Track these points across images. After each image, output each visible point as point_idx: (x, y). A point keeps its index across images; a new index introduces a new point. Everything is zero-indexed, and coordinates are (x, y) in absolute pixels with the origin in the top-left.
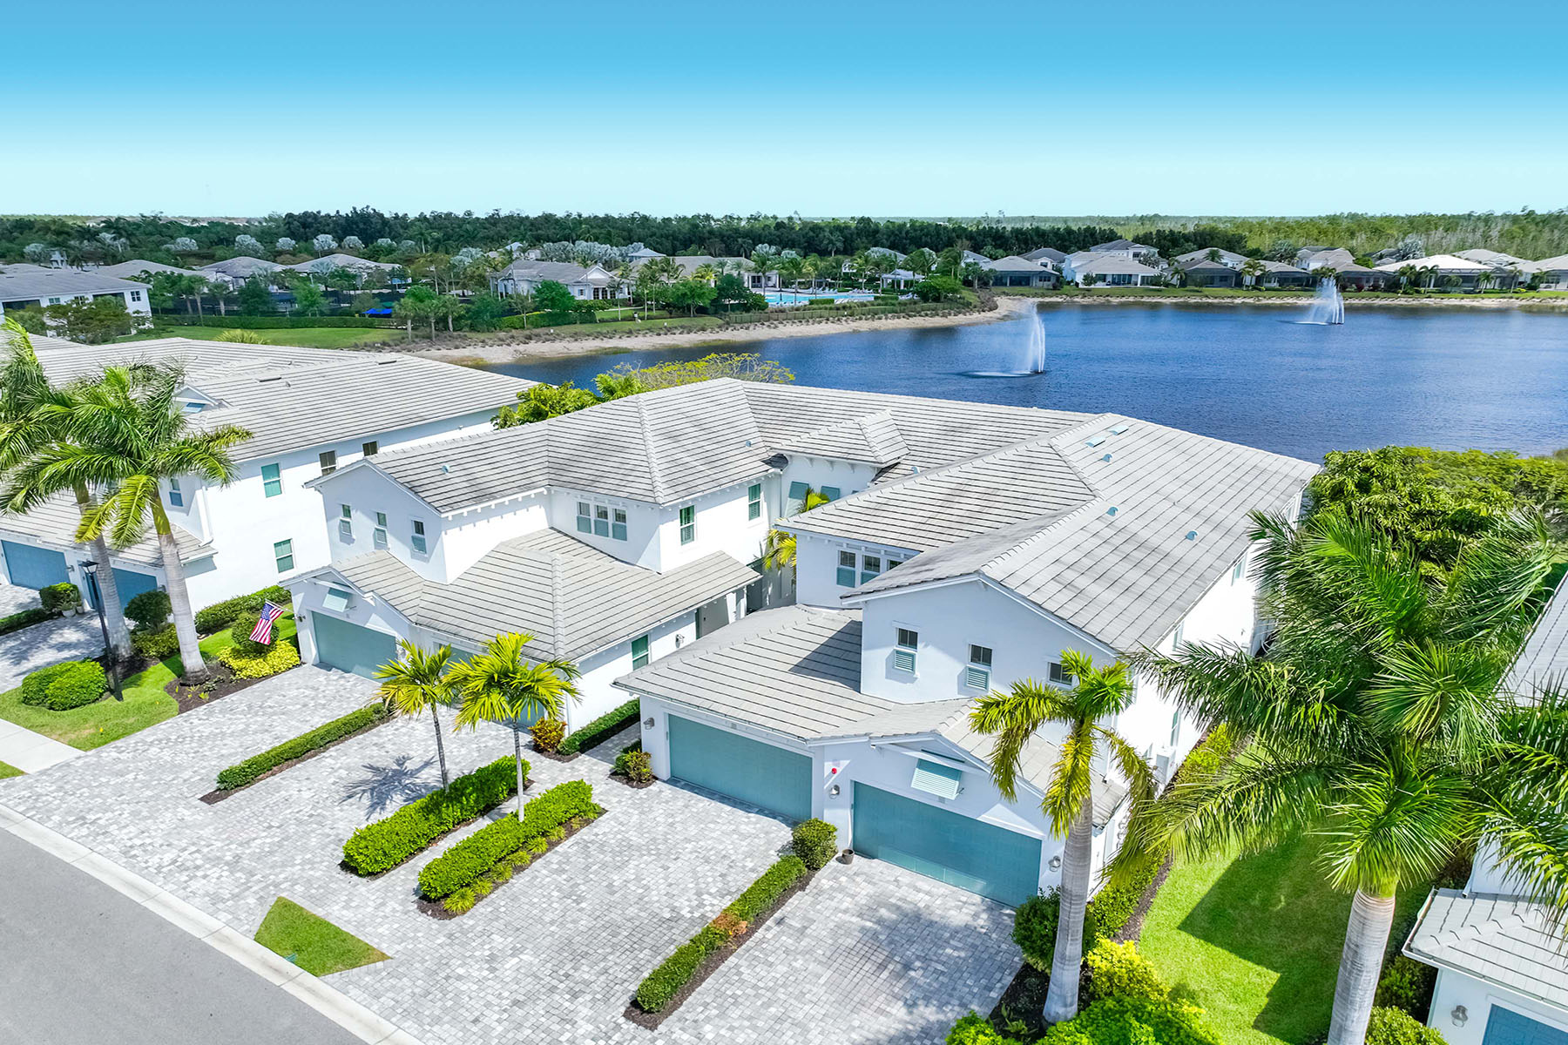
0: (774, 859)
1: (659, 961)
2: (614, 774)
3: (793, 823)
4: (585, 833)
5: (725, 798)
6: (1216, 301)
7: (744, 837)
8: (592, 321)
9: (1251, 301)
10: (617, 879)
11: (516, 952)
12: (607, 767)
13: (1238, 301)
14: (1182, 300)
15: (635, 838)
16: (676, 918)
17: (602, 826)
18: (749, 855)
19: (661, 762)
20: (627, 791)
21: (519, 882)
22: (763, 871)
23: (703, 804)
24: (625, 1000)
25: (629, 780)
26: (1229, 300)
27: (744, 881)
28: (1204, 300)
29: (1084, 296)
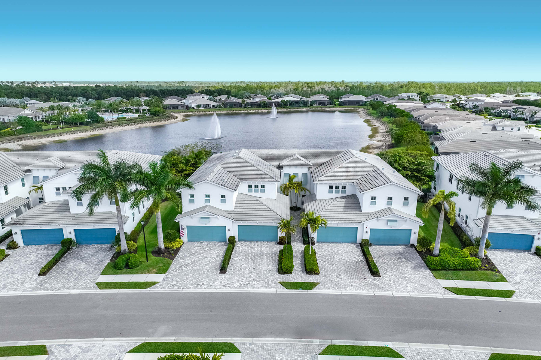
3: (351, 243)
6: (237, 112)
7: (347, 247)
8: (42, 130)
9: (246, 111)
10: (337, 260)
11: (340, 275)
13: (243, 111)
14: (227, 112)
15: (328, 253)
16: (357, 262)
17: (318, 253)
18: (352, 250)
23: (330, 244)
24: (370, 275)
26: (240, 111)
28: (233, 112)
29: (198, 112)
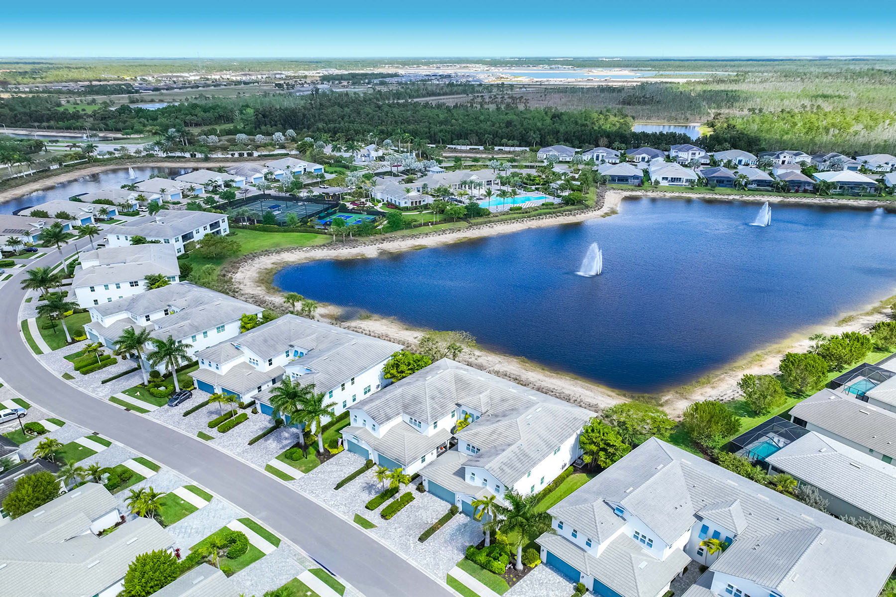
0: (447, 512)
1: (424, 531)
2: (417, 489)
3: (452, 504)
4: (411, 503)
5: (439, 497)
7: (442, 506)
8: (410, 228)
10: (417, 514)
11: (399, 528)
12: (415, 487)
15: (421, 506)
16: (428, 523)
17: (414, 502)
18: (442, 511)
19: (426, 487)
20: (420, 493)
21: (399, 513)
22: (444, 515)
23: (435, 498)
24: (418, 538)
25: (420, 491)
27: (441, 517)
29: (653, 192)
